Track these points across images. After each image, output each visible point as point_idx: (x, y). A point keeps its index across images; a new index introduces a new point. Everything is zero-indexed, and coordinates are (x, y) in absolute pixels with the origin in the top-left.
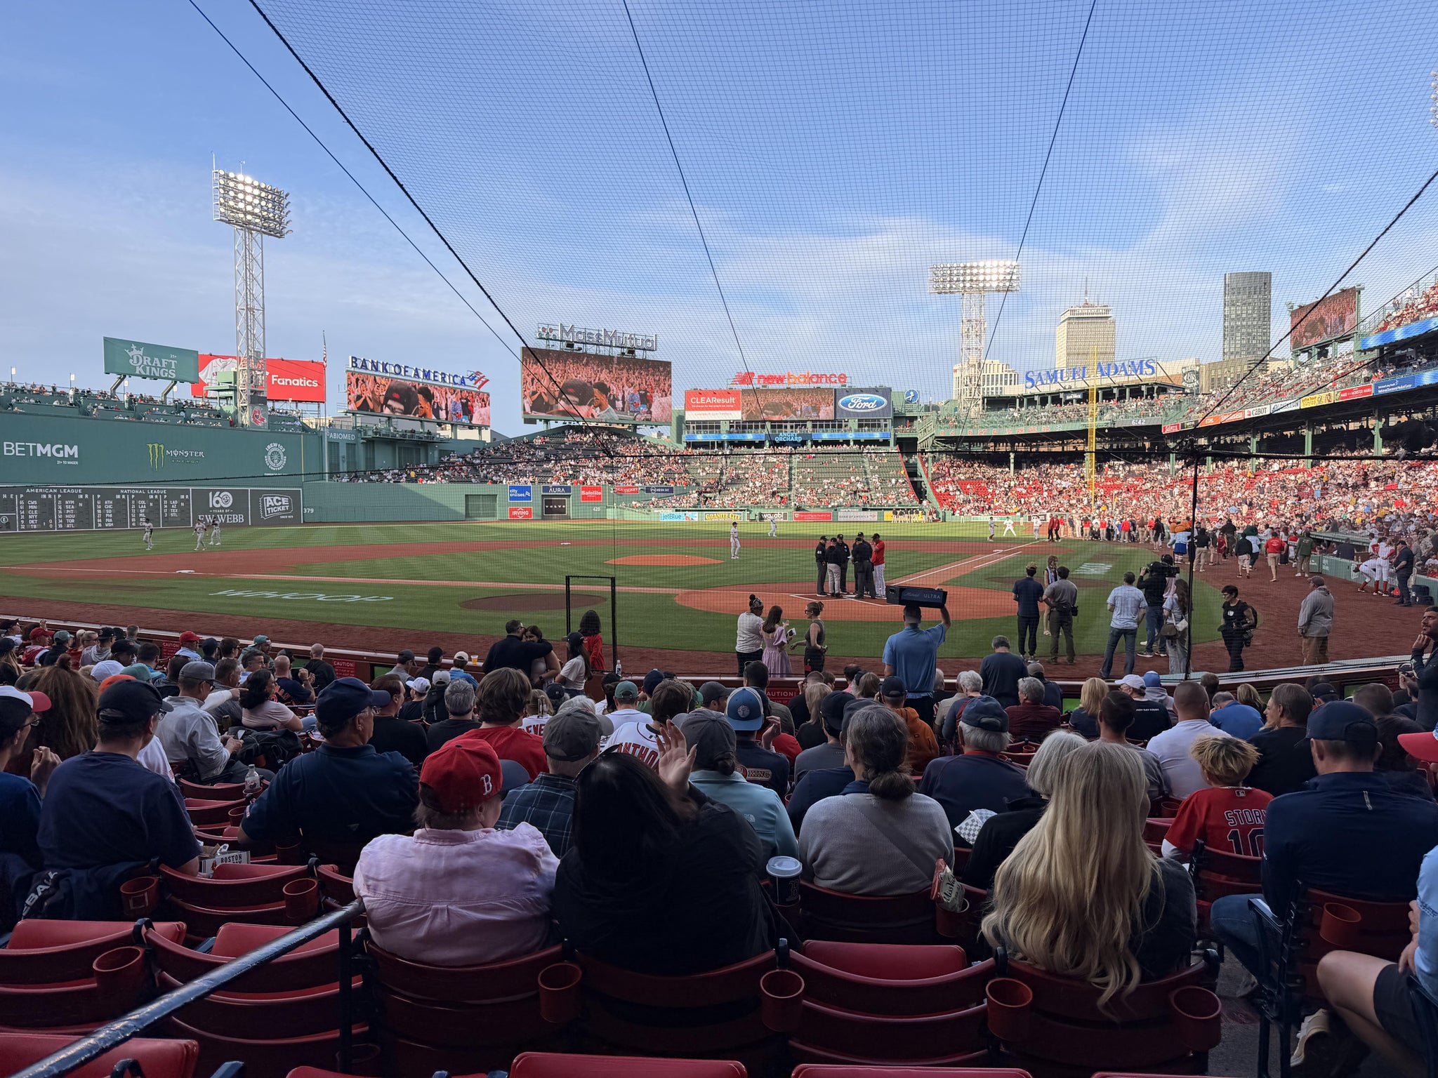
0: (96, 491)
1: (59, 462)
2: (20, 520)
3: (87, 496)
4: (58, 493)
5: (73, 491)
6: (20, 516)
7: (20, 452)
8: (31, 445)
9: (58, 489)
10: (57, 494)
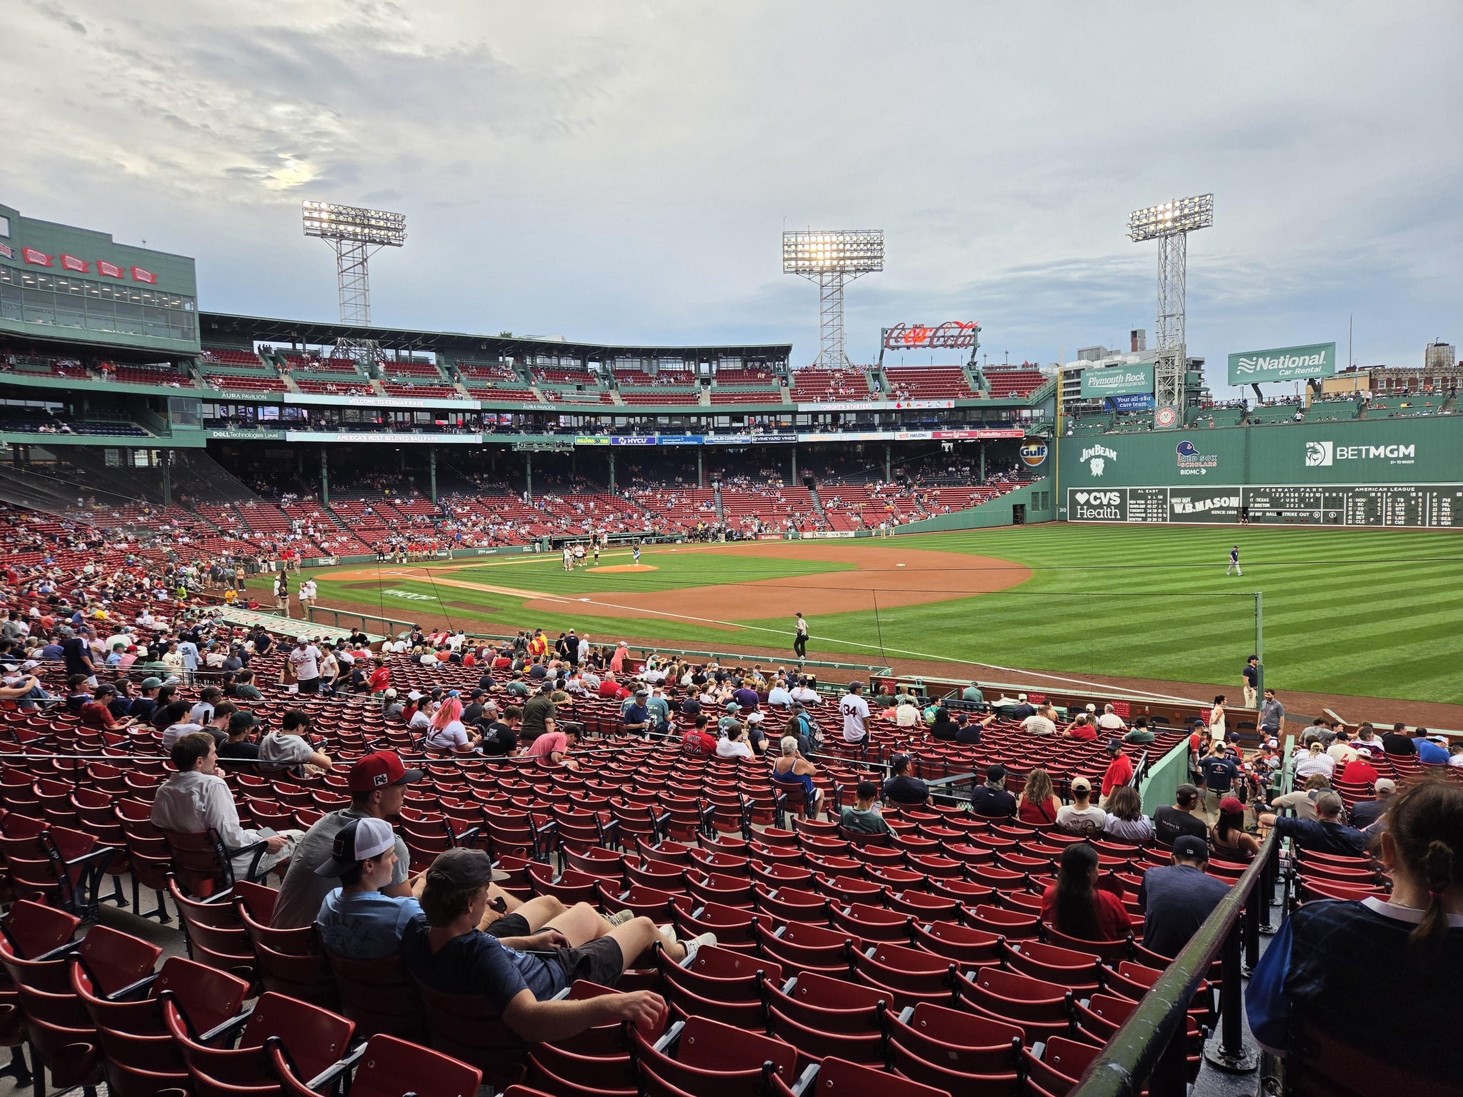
0: (1432, 489)
1: (1392, 462)
2: (1347, 516)
3: (1420, 494)
4: (1389, 491)
5: (1404, 489)
6: (1347, 511)
7: (1352, 455)
8: (1364, 448)
9: (1389, 488)
10: (1387, 493)
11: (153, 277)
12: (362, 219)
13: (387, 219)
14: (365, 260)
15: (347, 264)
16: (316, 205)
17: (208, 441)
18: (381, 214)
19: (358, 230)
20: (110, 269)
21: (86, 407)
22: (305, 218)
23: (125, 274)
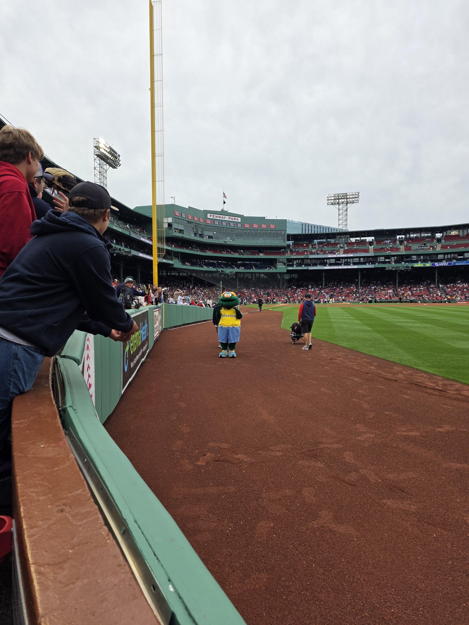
11: (275, 227)
12: (345, 196)
13: (353, 195)
14: (347, 209)
15: (341, 212)
16: (330, 195)
17: (287, 270)
18: (351, 193)
19: (343, 200)
20: (264, 226)
21: (262, 263)
22: (328, 200)
23: (268, 227)
